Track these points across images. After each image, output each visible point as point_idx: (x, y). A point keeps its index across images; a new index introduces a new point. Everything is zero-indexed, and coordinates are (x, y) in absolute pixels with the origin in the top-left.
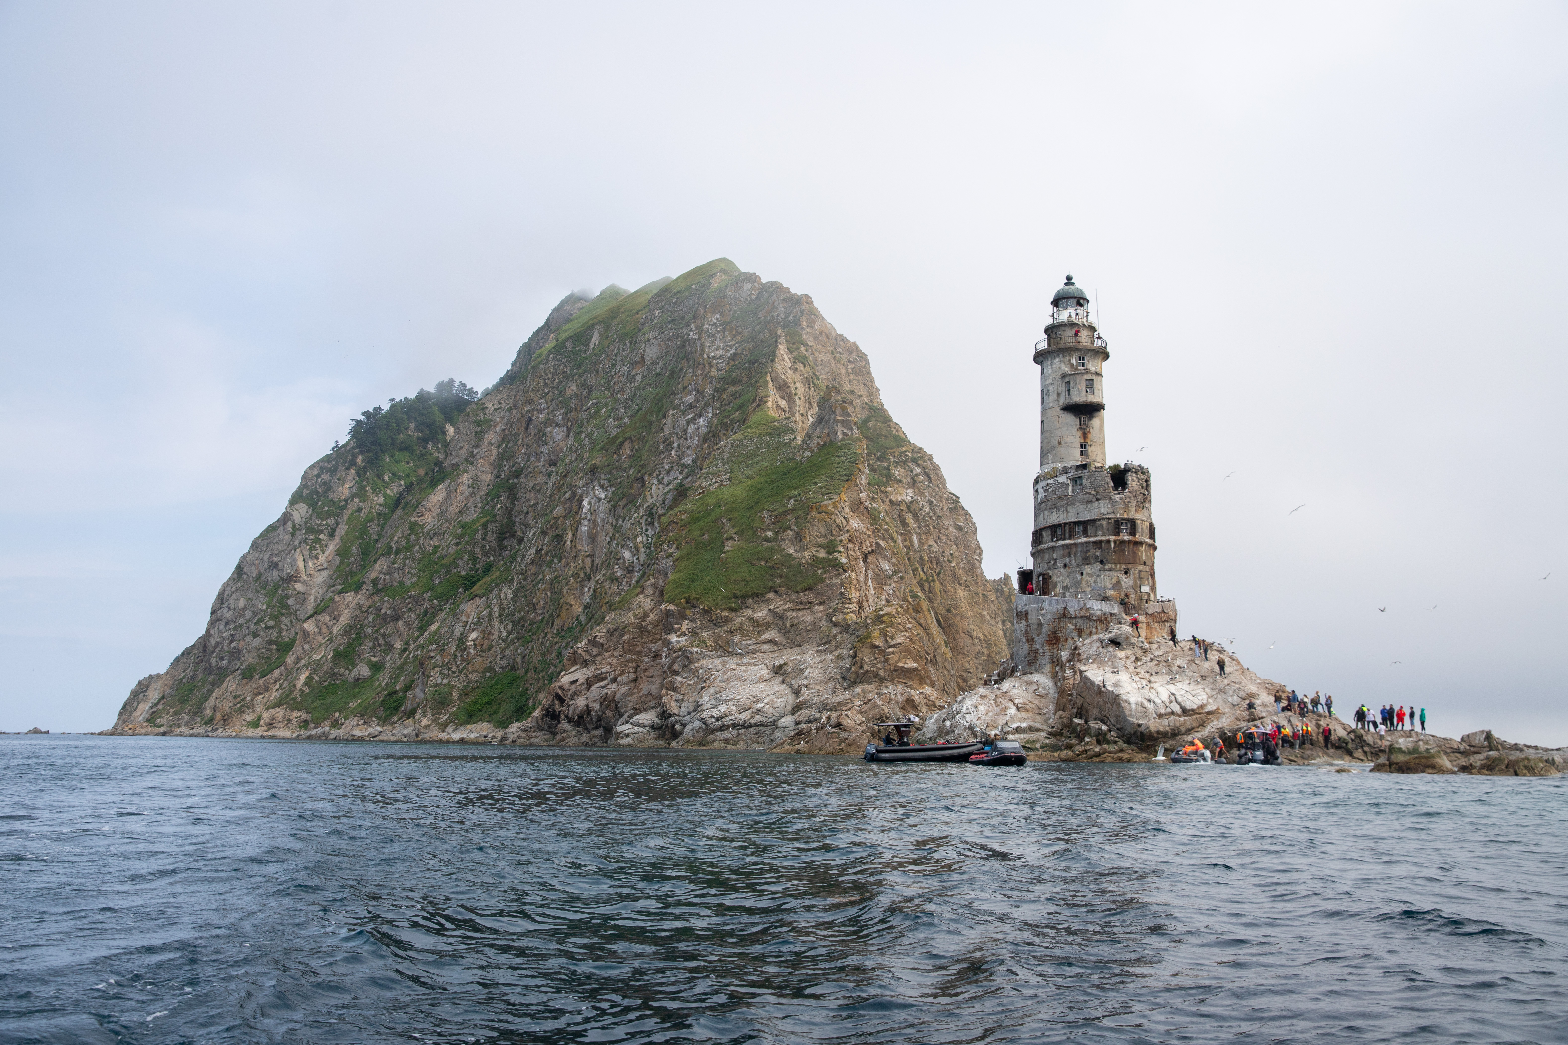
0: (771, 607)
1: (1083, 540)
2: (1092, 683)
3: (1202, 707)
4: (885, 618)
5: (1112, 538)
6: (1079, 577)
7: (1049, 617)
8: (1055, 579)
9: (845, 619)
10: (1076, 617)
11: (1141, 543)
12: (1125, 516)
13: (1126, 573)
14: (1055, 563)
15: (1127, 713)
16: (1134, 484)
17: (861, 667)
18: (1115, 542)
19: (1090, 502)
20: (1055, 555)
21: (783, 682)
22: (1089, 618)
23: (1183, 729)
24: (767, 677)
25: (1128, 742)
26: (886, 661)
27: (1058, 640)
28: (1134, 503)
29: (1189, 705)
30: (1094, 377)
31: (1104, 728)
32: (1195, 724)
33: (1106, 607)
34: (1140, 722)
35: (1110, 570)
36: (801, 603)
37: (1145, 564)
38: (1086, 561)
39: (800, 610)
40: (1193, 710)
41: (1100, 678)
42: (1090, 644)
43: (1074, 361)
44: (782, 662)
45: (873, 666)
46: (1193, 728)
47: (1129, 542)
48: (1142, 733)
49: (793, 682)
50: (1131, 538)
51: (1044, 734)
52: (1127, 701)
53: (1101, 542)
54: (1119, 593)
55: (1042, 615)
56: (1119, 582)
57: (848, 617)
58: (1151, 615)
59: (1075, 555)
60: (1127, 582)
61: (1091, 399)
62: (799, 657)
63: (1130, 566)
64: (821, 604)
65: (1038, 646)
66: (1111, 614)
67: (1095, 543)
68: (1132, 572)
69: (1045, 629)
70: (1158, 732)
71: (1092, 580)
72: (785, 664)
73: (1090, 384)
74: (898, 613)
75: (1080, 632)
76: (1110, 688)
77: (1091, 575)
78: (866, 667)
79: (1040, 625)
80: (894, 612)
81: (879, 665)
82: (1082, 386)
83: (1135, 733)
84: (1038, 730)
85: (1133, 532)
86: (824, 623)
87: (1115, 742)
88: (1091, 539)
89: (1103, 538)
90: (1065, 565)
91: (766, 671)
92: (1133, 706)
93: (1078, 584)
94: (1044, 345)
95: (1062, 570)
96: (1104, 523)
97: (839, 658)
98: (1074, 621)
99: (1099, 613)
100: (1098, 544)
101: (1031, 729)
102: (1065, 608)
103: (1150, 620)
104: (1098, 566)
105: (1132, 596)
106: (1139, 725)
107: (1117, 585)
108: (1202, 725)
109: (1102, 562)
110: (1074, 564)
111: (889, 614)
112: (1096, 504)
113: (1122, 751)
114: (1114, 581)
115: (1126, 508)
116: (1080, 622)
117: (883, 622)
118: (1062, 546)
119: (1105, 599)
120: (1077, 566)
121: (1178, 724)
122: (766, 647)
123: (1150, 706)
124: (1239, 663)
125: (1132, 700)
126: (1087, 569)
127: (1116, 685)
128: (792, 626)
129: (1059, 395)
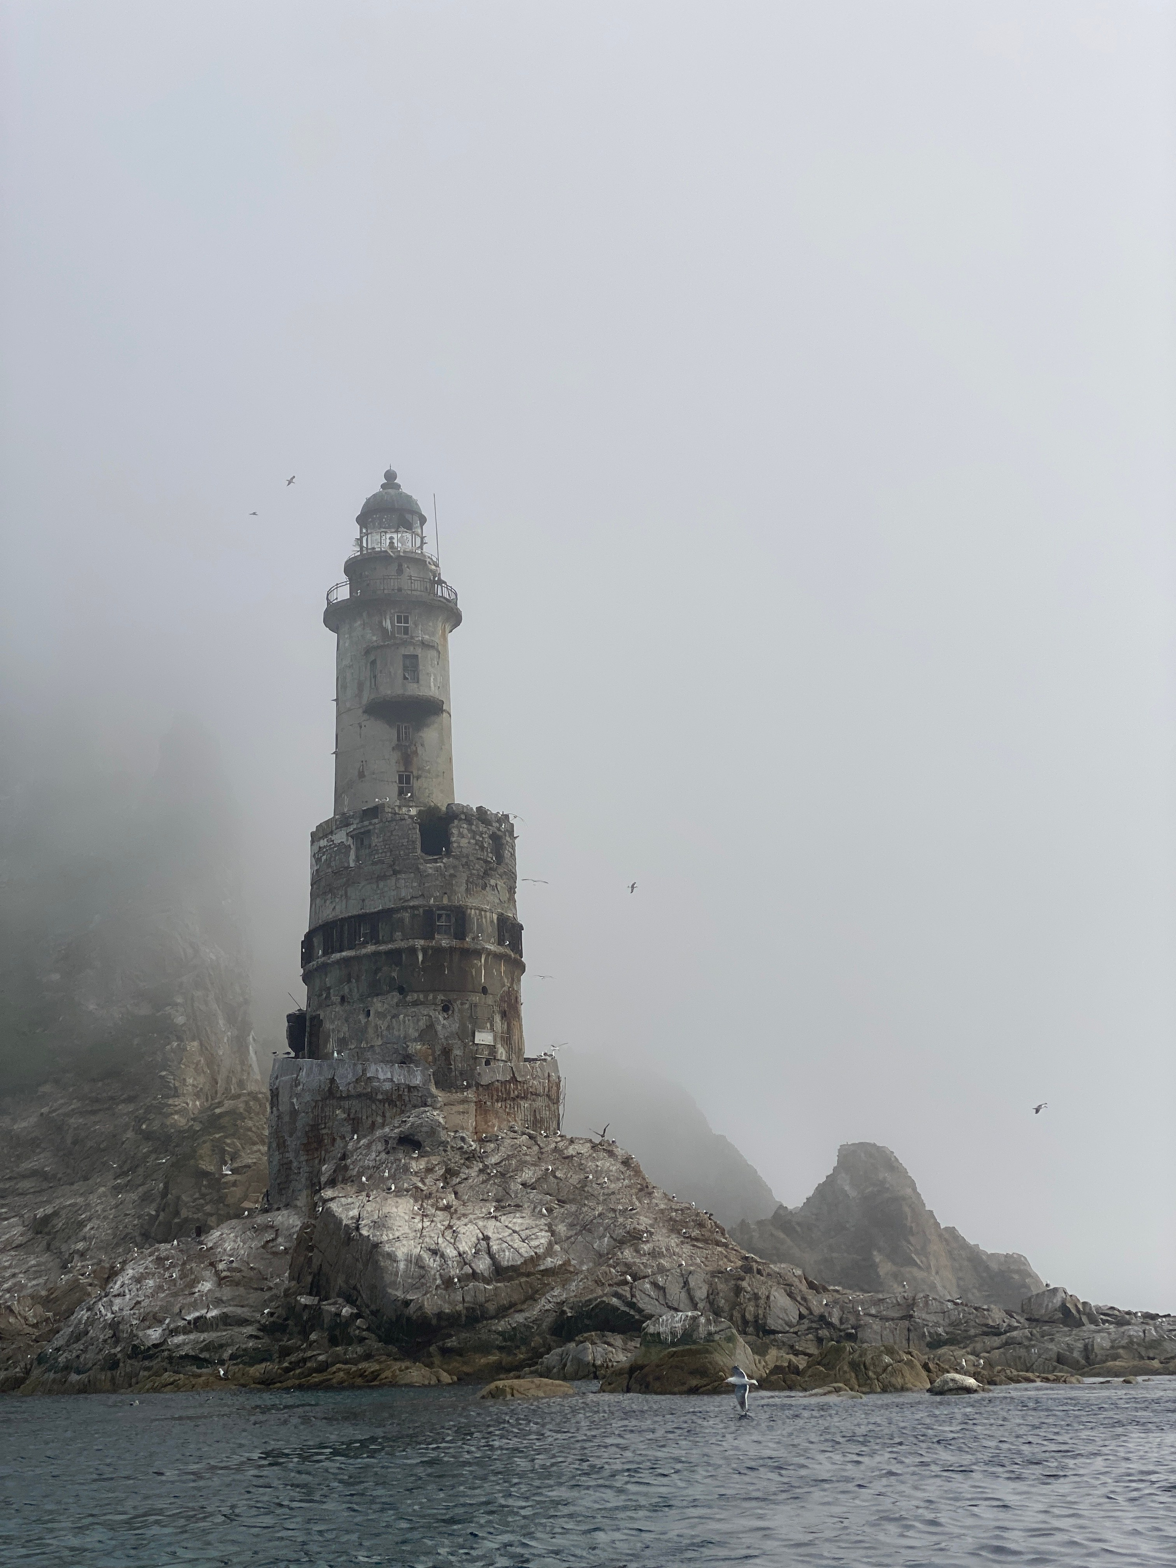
0: (45, 1110)
1: (370, 948)
2: (338, 1222)
3: (535, 1260)
4: (224, 1121)
5: (420, 943)
6: (362, 1018)
7: (307, 1097)
8: (328, 1026)
9: (163, 1125)
10: (349, 1097)
11: (478, 953)
12: (445, 901)
13: (446, 1009)
14: (328, 997)
15: (388, 1278)
16: (464, 842)
17: (177, 1213)
18: (424, 950)
19: (383, 877)
20: (329, 981)
21: (48, 1248)
22: (369, 1097)
23: (491, 1307)
24: (20, 1240)
25: (386, 1339)
26: (221, 1199)
27: (320, 1141)
28: (463, 877)
29: (507, 1258)
30: (419, 651)
31: (346, 1311)
32: (516, 1297)
33: (399, 1075)
34: (409, 1297)
35: (415, 1003)
36: (97, 1100)
37: (484, 991)
38: (375, 990)
39: (94, 1112)
40: (513, 1268)
41: (354, 1213)
42: (368, 1146)
43: (388, 624)
44: (49, 1210)
45: (199, 1209)
46: (512, 1305)
47: (452, 949)
48: (409, 1319)
49: (64, 1248)
50: (454, 943)
51: (249, 1330)
52: (391, 1257)
53: (398, 952)
54: (432, 1047)
55: (298, 1096)
56: (431, 1026)
57: (169, 1122)
58: (488, 1086)
59: (358, 979)
60: (445, 1025)
61: (413, 689)
62: (80, 1200)
63: (452, 996)
64: (130, 1100)
65: (291, 1155)
66: (410, 1088)
67: (389, 953)
68: (457, 1006)
69: (303, 1121)
70: (440, 1315)
71: (383, 1025)
72: (56, 1214)
73: (412, 666)
74: (248, 1109)
75: (356, 1125)
76: (365, 1232)
77: (381, 1015)
78: (184, 1213)
79: (294, 1113)
80: (241, 1107)
81: (208, 1208)
82: (397, 670)
83: (399, 1317)
84: (243, 1322)
85: (460, 935)
86: (130, 1134)
87: (362, 1340)
88: (383, 948)
89: (403, 944)
90: (343, 999)
91: (21, 1229)
92: (402, 1265)
93: (360, 1033)
94: (344, 594)
95: (338, 1009)
96: (406, 915)
97: (146, 1198)
98: (346, 1104)
99: (387, 1086)
100: (394, 956)
101: (225, 1320)
102: (332, 1080)
103: (485, 1098)
104: (395, 996)
105: (457, 1052)
106: (407, 1303)
107: (428, 1033)
108: (532, 1298)
109: (401, 990)
110: (356, 996)
111: (232, 1112)
112: (392, 882)
113: (368, 1357)
114: (422, 1024)
115: (448, 888)
116: (355, 1103)
117: (221, 1128)
118: (338, 962)
119: (406, 1060)
120: (362, 999)
121: (481, 1299)
122: (25, 1185)
123: (432, 1263)
124: (637, 1172)
125: (401, 1251)
126: (377, 1005)
127: (377, 1225)
128: (75, 1143)
129: (360, 686)
